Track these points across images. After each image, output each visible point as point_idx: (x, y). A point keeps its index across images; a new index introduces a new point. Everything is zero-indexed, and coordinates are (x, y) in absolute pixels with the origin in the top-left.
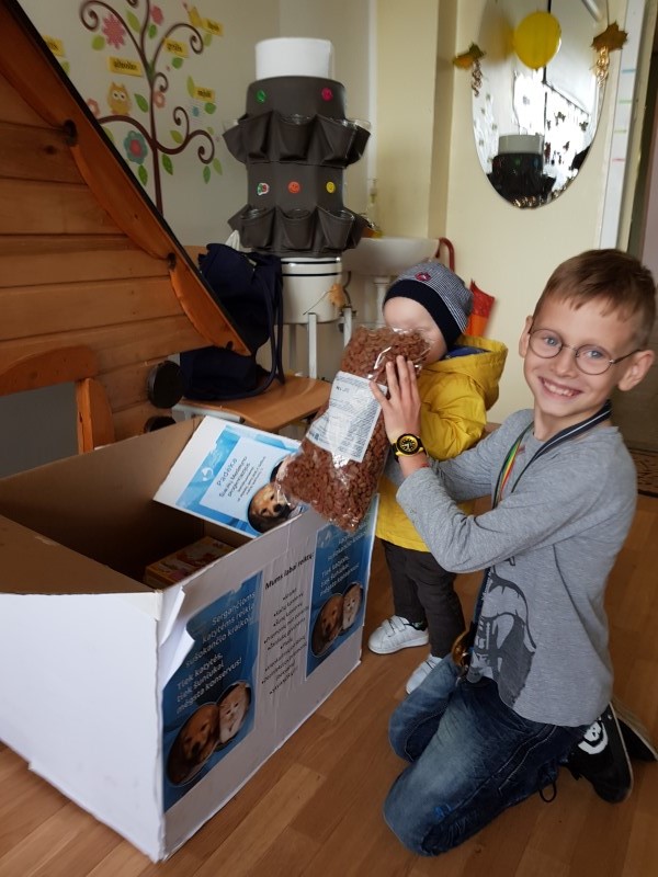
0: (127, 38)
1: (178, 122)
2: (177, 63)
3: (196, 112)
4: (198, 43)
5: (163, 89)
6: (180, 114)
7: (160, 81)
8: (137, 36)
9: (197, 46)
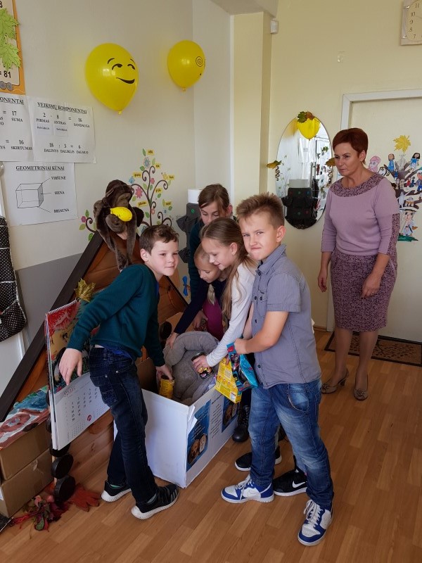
0: (143, 193)
1: (159, 217)
2: (159, 196)
3: (165, 211)
4: (166, 186)
5: (154, 207)
6: (160, 215)
7: (154, 205)
8: (146, 191)
9: (166, 187)
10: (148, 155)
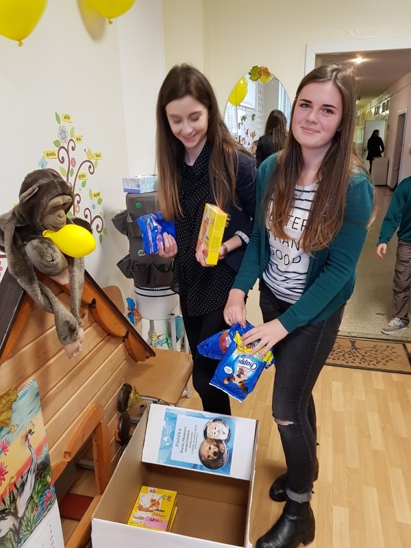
1: (86, 217)
2: (84, 184)
3: (94, 207)
4: (92, 169)
5: (78, 202)
7: (77, 199)
10: (63, 123)
